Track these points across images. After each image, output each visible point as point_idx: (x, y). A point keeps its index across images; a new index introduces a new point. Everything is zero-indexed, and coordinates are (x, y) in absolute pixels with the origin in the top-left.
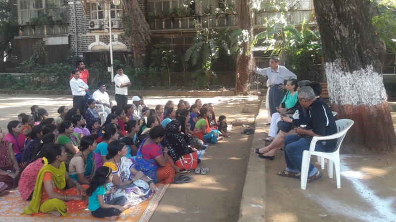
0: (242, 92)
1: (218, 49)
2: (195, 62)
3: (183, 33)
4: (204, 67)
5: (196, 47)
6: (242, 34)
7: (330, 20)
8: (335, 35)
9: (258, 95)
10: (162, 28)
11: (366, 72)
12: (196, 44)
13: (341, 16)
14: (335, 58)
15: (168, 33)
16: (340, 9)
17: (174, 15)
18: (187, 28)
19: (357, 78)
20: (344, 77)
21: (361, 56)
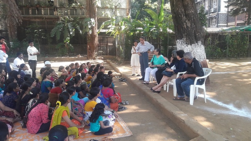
0: (92, 57)
1: (74, 30)
2: (58, 38)
3: (45, 18)
4: (65, 41)
5: (59, 28)
6: (91, 21)
7: (182, 17)
8: (184, 25)
9: (102, 59)
10: (29, 14)
11: (198, 44)
12: (58, 26)
13: (187, 15)
14: (183, 37)
15: (34, 18)
16: (187, 12)
17: (38, 6)
18: (48, 15)
19: (194, 48)
20: (187, 47)
21: (195, 36)
